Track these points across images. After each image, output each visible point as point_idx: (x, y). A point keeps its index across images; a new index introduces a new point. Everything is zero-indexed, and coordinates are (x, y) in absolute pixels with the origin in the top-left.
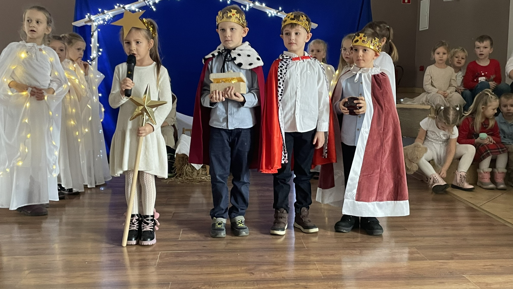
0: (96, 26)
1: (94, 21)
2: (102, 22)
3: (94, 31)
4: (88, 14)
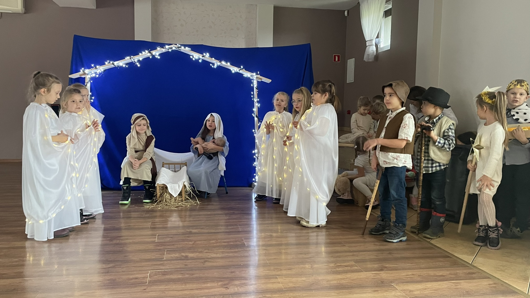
0: (89, 78)
1: (87, 74)
2: (94, 75)
3: (88, 83)
4: (83, 69)
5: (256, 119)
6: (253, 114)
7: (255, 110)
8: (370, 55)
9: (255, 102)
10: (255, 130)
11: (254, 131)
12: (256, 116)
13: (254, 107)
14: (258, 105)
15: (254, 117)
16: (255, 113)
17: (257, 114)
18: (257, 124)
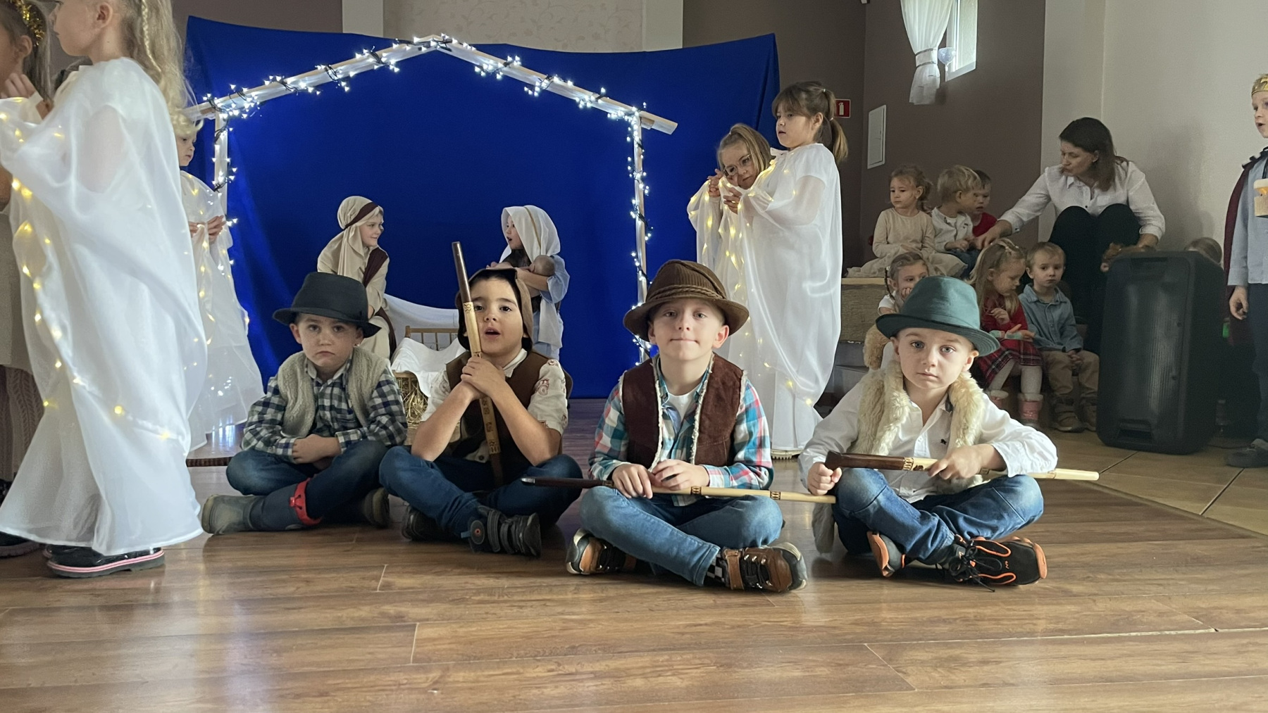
0: (224, 120)
1: (221, 110)
2: (236, 113)
3: (221, 131)
4: (209, 95)
5: (639, 223)
6: (632, 213)
7: (637, 201)
8: (925, 89)
9: (636, 181)
10: (636, 252)
11: (634, 254)
12: (641, 217)
13: (634, 196)
14: (645, 188)
15: (635, 219)
16: (638, 208)
17: (643, 209)
18: (643, 237)
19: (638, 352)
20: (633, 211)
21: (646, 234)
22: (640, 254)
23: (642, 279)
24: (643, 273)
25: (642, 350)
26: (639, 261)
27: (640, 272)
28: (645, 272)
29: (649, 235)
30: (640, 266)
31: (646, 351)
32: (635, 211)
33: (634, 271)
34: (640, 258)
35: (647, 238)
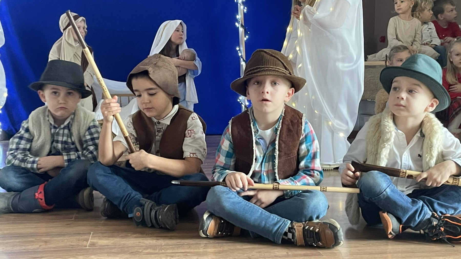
5: (241, 30)
6: (237, 24)
7: (240, 16)
9: (239, 4)
10: (239, 47)
11: (238, 49)
12: (242, 26)
13: (237, 13)
14: (244, 8)
15: (238, 28)
16: (240, 21)
17: (243, 21)
18: (243, 38)
19: (241, 107)
20: (237, 22)
21: (245, 37)
22: (242, 48)
23: (243, 64)
24: (243, 60)
25: (243, 106)
26: (241, 53)
27: (242, 59)
28: (245, 59)
29: (247, 37)
30: (242, 55)
31: (245, 106)
32: (238, 22)
33: (238, 58)
34: (241, 51)
35: (245, 39)
